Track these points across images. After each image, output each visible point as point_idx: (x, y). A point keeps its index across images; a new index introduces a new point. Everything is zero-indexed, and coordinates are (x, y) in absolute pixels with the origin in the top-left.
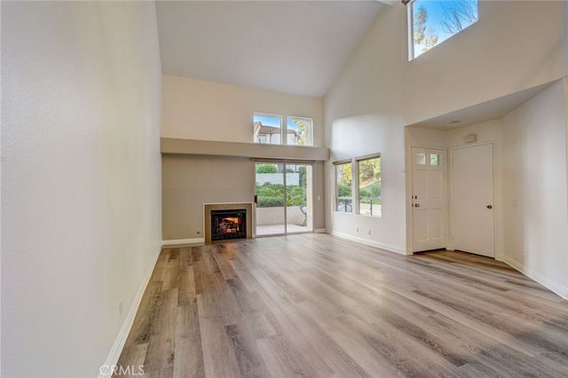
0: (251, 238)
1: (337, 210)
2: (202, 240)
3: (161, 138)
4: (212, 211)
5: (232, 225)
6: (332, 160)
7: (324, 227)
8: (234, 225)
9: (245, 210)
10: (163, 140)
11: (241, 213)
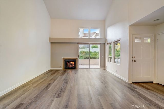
0: (77, 69)
1: (108, 61)
2: (62, 68)
3: (49, 38)
4: (65, 60)
5: (72, 64)
6: (107, 43)
7: (104, 67)
8: (72, 65)
9: (75, 60)
10: (50, 38)
11: (74, 61)
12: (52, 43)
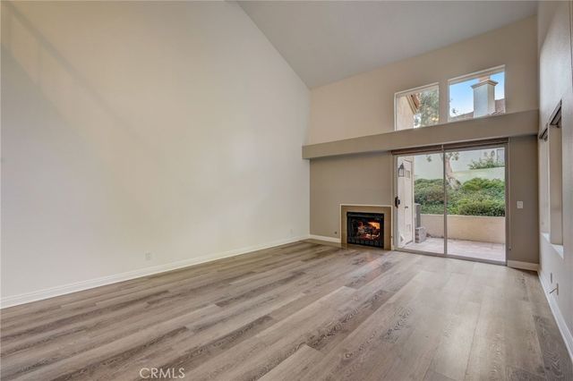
0: (389, 249)
2: (339, 241)
4: (348, 213)
5: (372, 231)
7: (539, 263)
8: (374, 231)
9: (382, 215)
10: (304, 148)
11: (379, 218)
12: (313, 161)
